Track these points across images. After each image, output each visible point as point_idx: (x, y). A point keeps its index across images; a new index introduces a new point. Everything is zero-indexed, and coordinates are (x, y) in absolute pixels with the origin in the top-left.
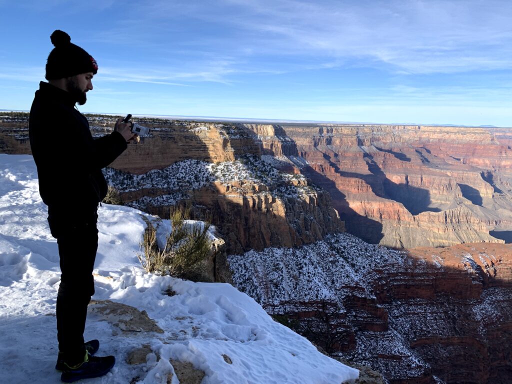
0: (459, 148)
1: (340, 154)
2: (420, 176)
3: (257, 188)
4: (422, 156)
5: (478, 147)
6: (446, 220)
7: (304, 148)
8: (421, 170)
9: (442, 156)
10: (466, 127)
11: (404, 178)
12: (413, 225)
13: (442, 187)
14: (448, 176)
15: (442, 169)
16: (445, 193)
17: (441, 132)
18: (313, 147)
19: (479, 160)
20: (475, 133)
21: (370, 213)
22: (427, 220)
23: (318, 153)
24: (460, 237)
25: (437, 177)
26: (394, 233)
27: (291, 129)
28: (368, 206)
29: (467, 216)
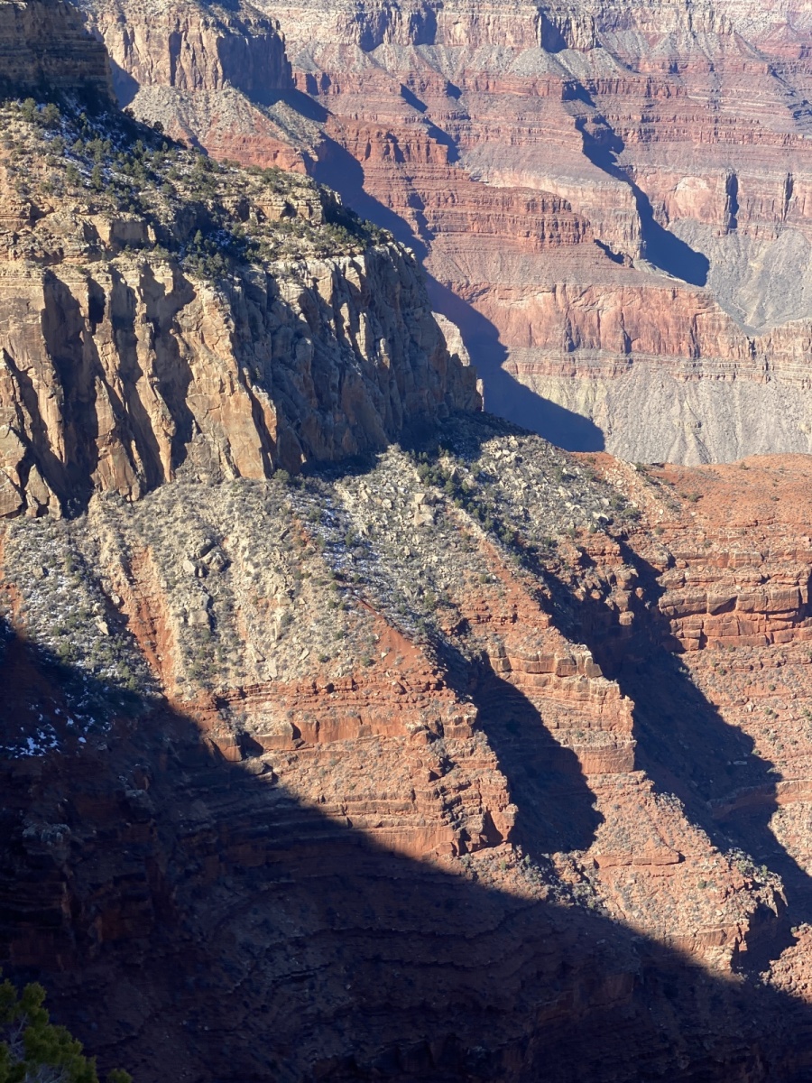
1: (470, 82)
2: (781, 176)
3: (104, 232)
4: (794, 94)
7: (319, 51)
8: (788, 151)
11: (721, 186)
12: (749, 377)
18: (355, 51)
21: (587, 331)
22: (800, 351)
23: (380, 77)
26: (675, 410)
28: (580, 305)
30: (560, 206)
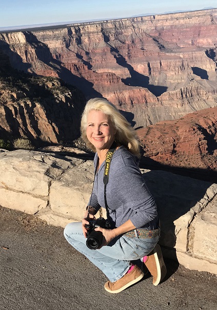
0: (188, 31)
1: (90, 51)
2: (159, 61)
3: (15, 96)
4: (159, 44)
5: (202, 29)
6: (182, 96)
7: (57, 49)
8: (159, 56)
9: (175, 41)
10: (192, 12)
11: (147, 65)
12: (158, 105)
13: (177, 69)
14: (180, 58)
15: (175, 53)
16: (180, 73)
17: (172, 19)
18: (65, 48)
19: (204, 40)
20: (199, 16)
21: (123, 101)
22: (168, 98)
23: (71, 53)
24: (194, 108)
25: (173, 61)
26: (144, 115)
27: (41, 33)
28: (121, 96)
29: (197, 90)
30: (113, 75)
